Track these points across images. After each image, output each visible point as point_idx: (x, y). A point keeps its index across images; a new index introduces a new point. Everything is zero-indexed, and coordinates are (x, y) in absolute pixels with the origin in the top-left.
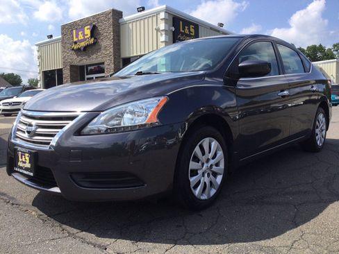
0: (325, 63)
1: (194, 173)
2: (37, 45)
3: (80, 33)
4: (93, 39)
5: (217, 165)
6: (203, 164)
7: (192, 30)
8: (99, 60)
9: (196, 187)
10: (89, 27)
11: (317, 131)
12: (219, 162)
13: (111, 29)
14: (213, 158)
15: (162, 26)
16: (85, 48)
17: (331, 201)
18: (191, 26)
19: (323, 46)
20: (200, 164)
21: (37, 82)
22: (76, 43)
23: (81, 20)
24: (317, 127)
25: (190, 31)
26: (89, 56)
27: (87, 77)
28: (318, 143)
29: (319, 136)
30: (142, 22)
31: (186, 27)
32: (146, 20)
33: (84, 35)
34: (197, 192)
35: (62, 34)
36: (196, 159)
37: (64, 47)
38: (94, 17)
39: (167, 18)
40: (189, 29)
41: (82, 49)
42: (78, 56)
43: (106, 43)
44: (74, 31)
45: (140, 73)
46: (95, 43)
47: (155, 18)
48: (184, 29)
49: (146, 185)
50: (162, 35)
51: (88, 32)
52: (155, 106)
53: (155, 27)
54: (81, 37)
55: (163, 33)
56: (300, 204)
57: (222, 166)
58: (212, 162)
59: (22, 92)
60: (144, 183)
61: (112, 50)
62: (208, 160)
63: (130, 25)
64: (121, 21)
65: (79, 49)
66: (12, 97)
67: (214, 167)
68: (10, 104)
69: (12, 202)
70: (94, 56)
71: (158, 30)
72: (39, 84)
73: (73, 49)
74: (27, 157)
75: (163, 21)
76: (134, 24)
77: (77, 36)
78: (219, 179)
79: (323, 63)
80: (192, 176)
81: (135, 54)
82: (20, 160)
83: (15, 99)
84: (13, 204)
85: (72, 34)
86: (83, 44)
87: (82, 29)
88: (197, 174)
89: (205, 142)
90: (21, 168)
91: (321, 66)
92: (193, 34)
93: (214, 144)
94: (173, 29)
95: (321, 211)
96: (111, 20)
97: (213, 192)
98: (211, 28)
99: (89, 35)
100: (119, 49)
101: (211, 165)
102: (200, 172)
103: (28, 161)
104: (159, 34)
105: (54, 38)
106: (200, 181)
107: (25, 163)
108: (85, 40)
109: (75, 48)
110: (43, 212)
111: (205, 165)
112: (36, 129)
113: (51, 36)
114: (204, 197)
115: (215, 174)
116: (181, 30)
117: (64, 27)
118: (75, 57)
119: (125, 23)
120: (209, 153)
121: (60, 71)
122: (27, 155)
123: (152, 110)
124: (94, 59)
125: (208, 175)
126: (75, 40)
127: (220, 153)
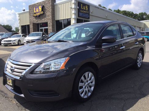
0: (147, 21)
1: (81, 87)
2: (18, 14)
3: (37, 9)
4: (42, 12)
5: (92, 83)
6: (85, 83)
7: (87, 8)
8: (45, 21)
9: (82, 93)
10: (41, 6)
11: (138, 61)
12: (92, 81)
13: (51, 7)
14: (90, 80)
15: (73, 6)
16: (39, 16)
17: (140, 98)
18: (86, 6)
19: (146, 13)
20: (84, 83)
21: (18, 30)
22: (35, 13)
23: (37, 3)
24: (138, 59)
25: (85, 8)
26: (41, 19)
27: (40, 28)
28: (139, 66)
29: (139, 63)
30: (64, 4)
31: (84, 7)
32: (66, 4)
33: (39, 10)
34: (82, 95)
35: (29, 9)
36: (82, 82)
37: (30, 15)
38: (43, 2)
39: (75, 3)
40: (85, 7)
41: (38, 16)
42: (36, 19)
43: (49, 13)
44: (34, 8)
45: (60, 41)
46: (43, 14)
47: (70, 3)
48: (83, 7)
49: (60, 95)
50: (73, 10)
51: (40, 9)
52: (64, 61)
53: (70, 7)
54: (37, 11)
55: (74, 9)
56: (126, 100)
57: (94, 83)
58: (89, 82)
59: (12, 35)
60: (59, 94)
61: (51, 17)
62: (87, 81)
63: (59, 6)
64: (55, 4)
65: (37, 16)
66: (8, 38)
67: (90, 84)
68: (7, 41)
69: (6, 96)
70: (43, 19)
71: (71, 8)
72: (19, 31)
73: (34, 16)
74: (11, 81)
75: (74, 4)
76: (61, 5)
77: (36, 11)
78: (92, 88)
79: (145, 21)
80: (80, 89)
81: (61, 19)
82: (8, 81)
83: (9, 39)
84: (6, 97)
85: (34, 9)
86: (38, 14)
87: (38, 7)
88: (83, 88)
89: (86, 74)
90: (8, 85)
91: (145, 23)
92: (87, 10)
93: (90, 74)
94: (78, 8)
95: (135, 104)
96: (51, 4)
97: (90, 94)
98: (95, 7)
99: (41, 10)
100: (54, 16)
101: (89, 83)
102: (84, 87)
103: (11, 83)
104: (72, 10)
105: (26, 11)
106: (84, 91)
107: (10, 83)
108: (39, 12)
109: (35, 16)
110: (18, 102)
111: (86, 83)
112: (15, 69)
113: (24, 10)
114: (86, 97)
115: (90, 87)
116: (82, 8)
117: (30, 6)
118: (35, 19)
119: (57, 5)
120: (88, 78)
121: (28, 26)
122: (10, 80)
123: (63, 64)
124: (43, 21)
125: (88, 87)
126: (35, 12)
127: (93, 78)
